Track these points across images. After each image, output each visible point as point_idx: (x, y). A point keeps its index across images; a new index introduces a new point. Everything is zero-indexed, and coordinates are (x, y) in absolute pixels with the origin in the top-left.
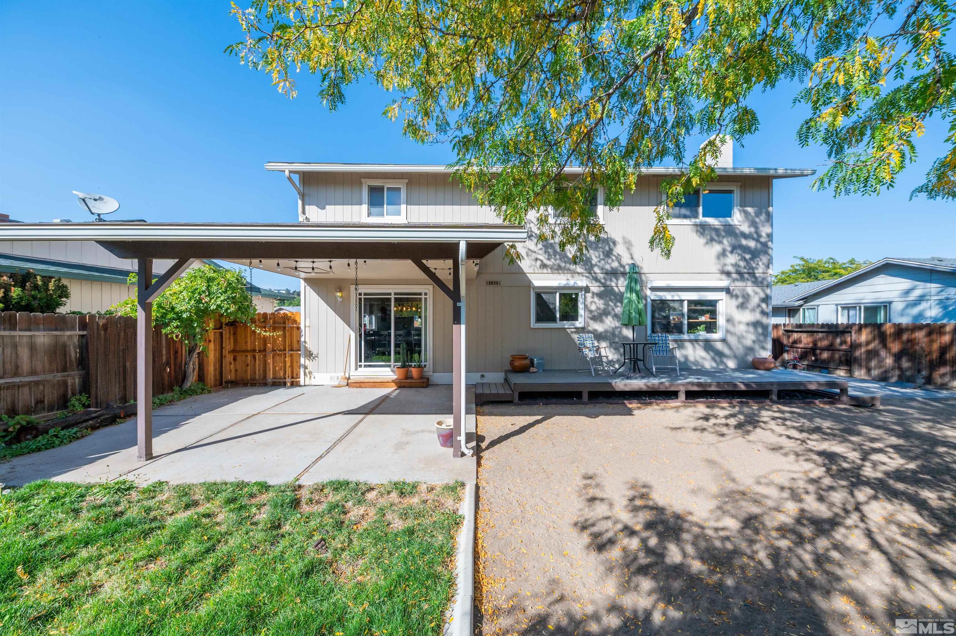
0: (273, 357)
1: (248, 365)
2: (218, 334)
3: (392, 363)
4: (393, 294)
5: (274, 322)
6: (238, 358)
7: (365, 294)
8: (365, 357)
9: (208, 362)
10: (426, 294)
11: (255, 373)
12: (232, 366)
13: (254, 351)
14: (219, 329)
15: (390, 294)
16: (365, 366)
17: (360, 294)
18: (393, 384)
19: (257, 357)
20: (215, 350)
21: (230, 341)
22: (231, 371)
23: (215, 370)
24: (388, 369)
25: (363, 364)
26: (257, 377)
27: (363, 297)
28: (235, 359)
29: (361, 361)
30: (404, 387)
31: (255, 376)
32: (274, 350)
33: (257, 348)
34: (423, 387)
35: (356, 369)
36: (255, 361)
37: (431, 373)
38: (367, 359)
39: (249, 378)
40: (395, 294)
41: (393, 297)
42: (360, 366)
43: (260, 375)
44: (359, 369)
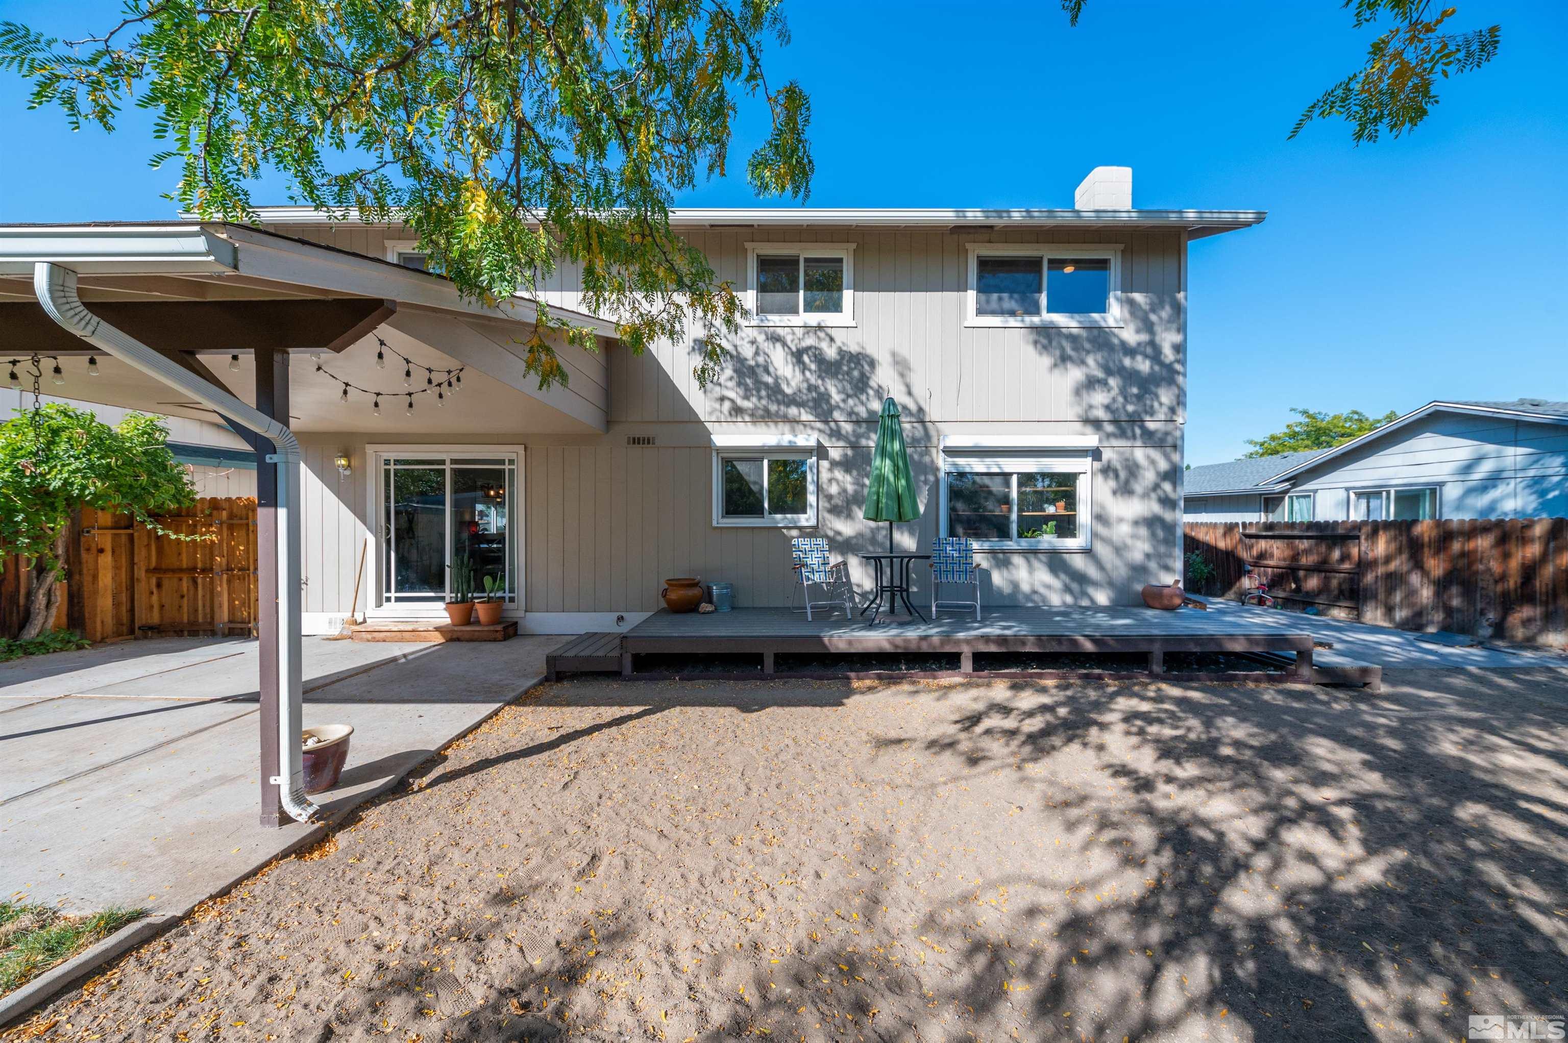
0: (229, 581)
1: (183, 597)
2: (124, 539)
3: (448, 594)
4: (448, 462)
5: (231, 516)
6: (166, 583)
7: (397, 462)
8: (397, 581)
9: (96, 592)
10: (511, 462)
11: (196, 611)
12: (155, 598)
13: (194, 569)
14: (126, 528)
15: (443, 462)
16: (398, 599)
17: (387, 462)
18: (437, 634)
19: (200, 581)
20: (117, 568)
21: (149, 551)
22: (152, 607)
23: (116, 605)
24: (441, 605)
25: (393, 594)
26: (200, 620)
27: (392, 467)
28: (159, 585)
29: (388, 590)
30: (458, 640)
31: (196, 616)
32: (229, 569)
33: (200, 565)
34: (495, 640)
35: (379, 604)
36: (196, 588)
37: (521, 613)
38: (400, 587)
39: (185, 619)
40: (454, 461)
41: (448, 467)
42: (388, 599)
43: (205, 615)
44: (385, 604)
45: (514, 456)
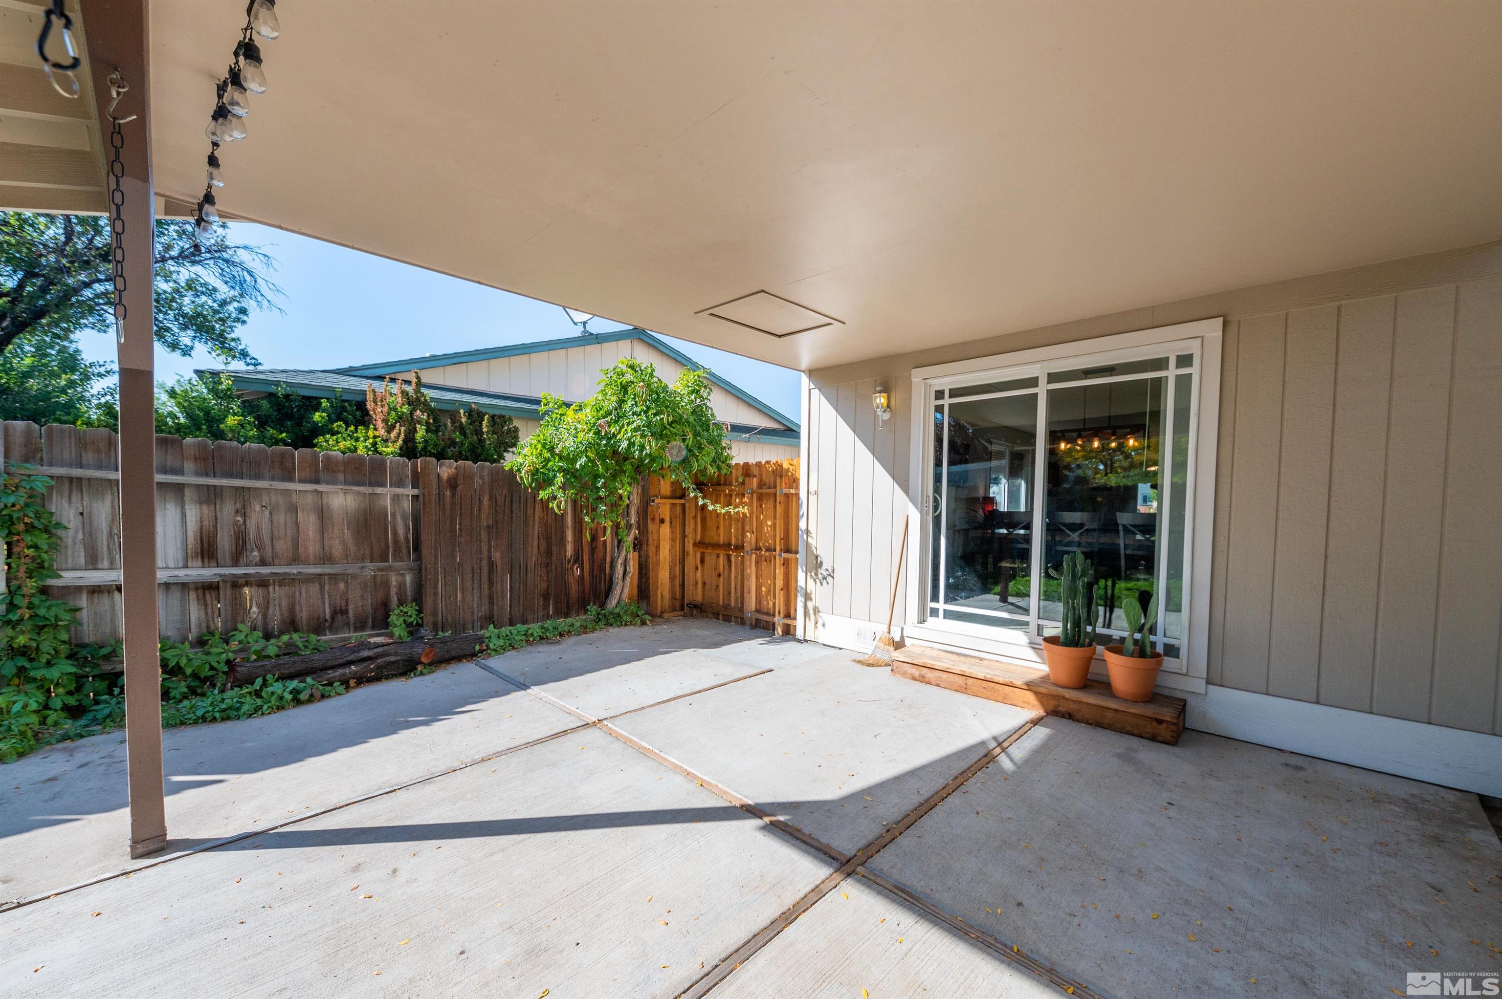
0: (757, 562)
1: (719, 575)
2: (678, 509)
3: (1032, 618)
4: (1043, 381)
5: (761, 485)
6: (707, 558)
7: (954, 393)
8: (948, 586)
9: (657, 563)
10: (1185, 360)
11: (730, 593)
12: (699, 573)
13: (729, 545)
14: (681, 498)
15: (1033, 382)
16: (948, 615)
17: (939, 395)
18: (1030, 696)
19: (733, 559)
20: (673, 540)
21: (696, 522)
22: (697, 583)
23: (672, 578)
24: (1018, 637)
25: (941, 606)
26: (733, 605)
27: (947, 402)
28: (702, 561)
29: (935, 598)
30: (1069, 716)
31: (730, 600)
32: (758, 549)
33: (733, 542)
35: (922, 621)
36: (730, 566)
38: (955, 592)
39: (721, 603)
40: (1053, 378)
41: (1042, 391)
42: (934, 612)
43: (736, 599)
44: (931, 620)
45: (1193, 347)
